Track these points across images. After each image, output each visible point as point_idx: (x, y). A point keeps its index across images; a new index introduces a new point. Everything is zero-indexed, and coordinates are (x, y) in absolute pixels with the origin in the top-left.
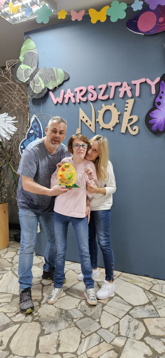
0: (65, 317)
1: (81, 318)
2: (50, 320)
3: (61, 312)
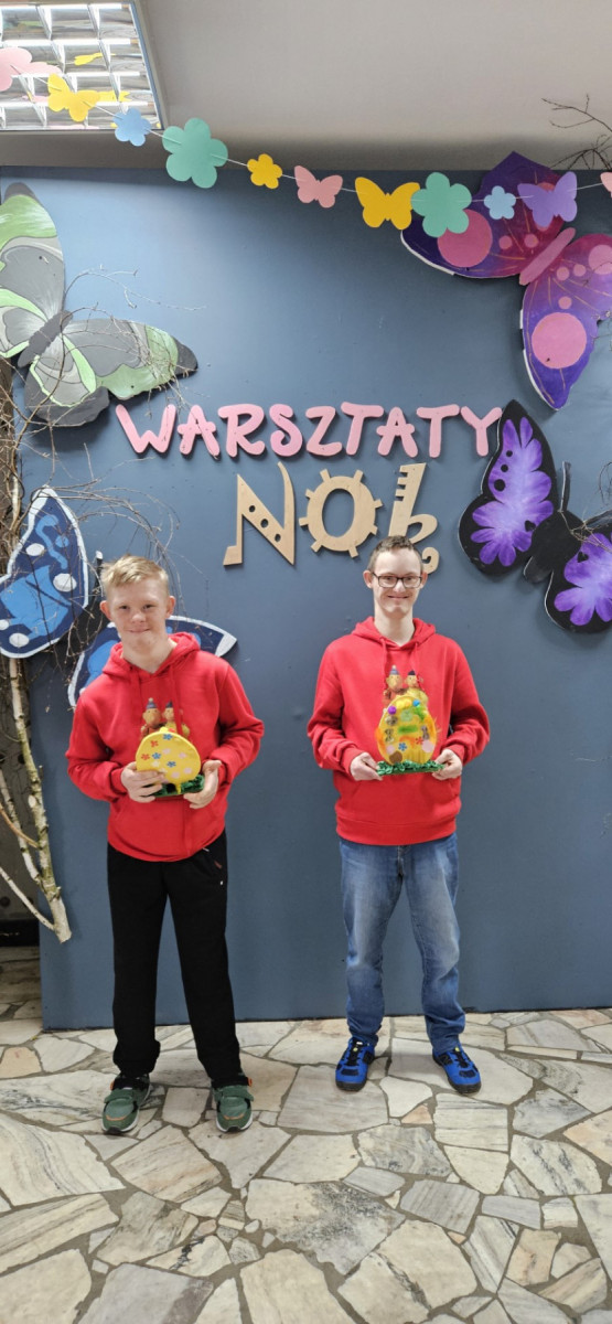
0: (353, 1202)
2: (315, 1228)
3: (327, 1192)
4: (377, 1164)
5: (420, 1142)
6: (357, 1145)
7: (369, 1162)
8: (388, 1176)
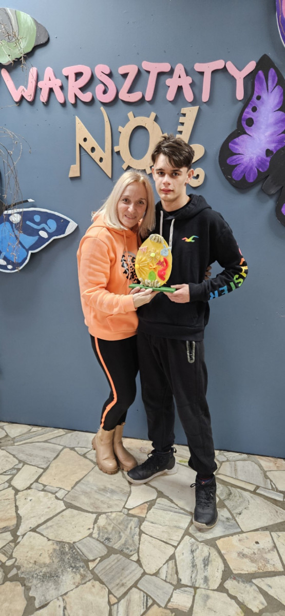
0: (71, 559)
1: (103, 558)
2: (41, 572)
3: (62, 550)
4: (99, 537)
5: (131, 528)
6: (95, 522)
7: (95, 535)
8: (101, 546)
